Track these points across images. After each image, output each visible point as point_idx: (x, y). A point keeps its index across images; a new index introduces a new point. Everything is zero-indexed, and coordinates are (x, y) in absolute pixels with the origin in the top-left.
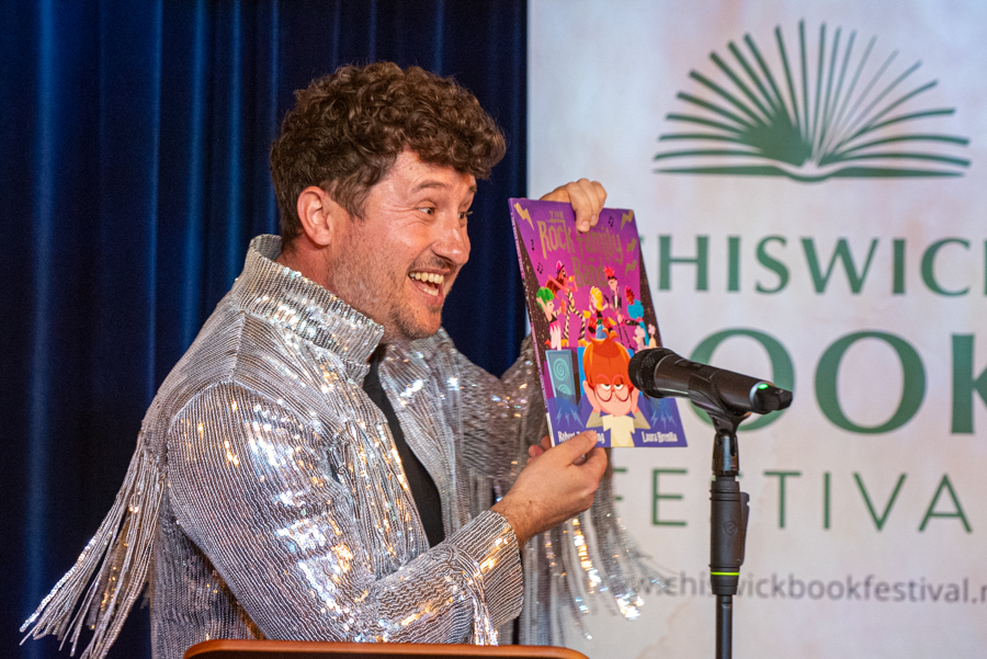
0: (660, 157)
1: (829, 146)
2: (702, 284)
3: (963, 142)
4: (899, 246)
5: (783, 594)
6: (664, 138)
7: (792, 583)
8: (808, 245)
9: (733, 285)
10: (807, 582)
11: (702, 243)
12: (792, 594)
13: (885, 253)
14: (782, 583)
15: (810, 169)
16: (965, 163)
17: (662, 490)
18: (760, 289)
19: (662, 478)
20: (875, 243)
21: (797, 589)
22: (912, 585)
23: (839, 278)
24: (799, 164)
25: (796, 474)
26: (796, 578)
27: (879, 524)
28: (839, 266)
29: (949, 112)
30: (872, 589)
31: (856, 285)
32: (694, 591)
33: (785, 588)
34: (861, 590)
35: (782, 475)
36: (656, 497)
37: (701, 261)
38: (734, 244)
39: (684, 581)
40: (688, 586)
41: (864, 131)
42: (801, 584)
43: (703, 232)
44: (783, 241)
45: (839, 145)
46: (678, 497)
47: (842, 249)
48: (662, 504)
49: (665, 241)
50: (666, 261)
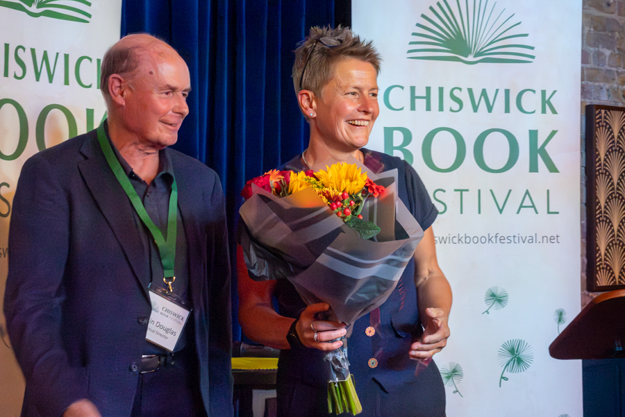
0: (410, 52)
2: (428, 108)
3: (532, 48)
4: (507, 92)
5: (462, 242)
6: (411, 43)
7: (466, 237)
8: (470, 91)
9: (441, 109)
10: (472, 237)
11: (428, 89)
12: (466, 242)
13: (501, 95)
14: (462, 238)
15: (470, 58)
16: (533, 57)
18: (451, 110)
20: (497, 90)
21: (468, 240)
22: (514, 237)
23: (483, 105)
25: (467, 190)
26: (467, 235)
27: (501, 211)
28: (483, 99)
29: (526, 35)
30: (498, 239)
31: (490, 109)
33: (463, 240)
34: (494, 239)
35: (461, 191)
37: (428, 98)
38: (441, 90)
41: (492, 42)
42: (469, 237)
43: (428, 85)
44: (460, 89)
45: (482, 49)
47: (484, 93)
49: (413, 89)
50: (413, 98)
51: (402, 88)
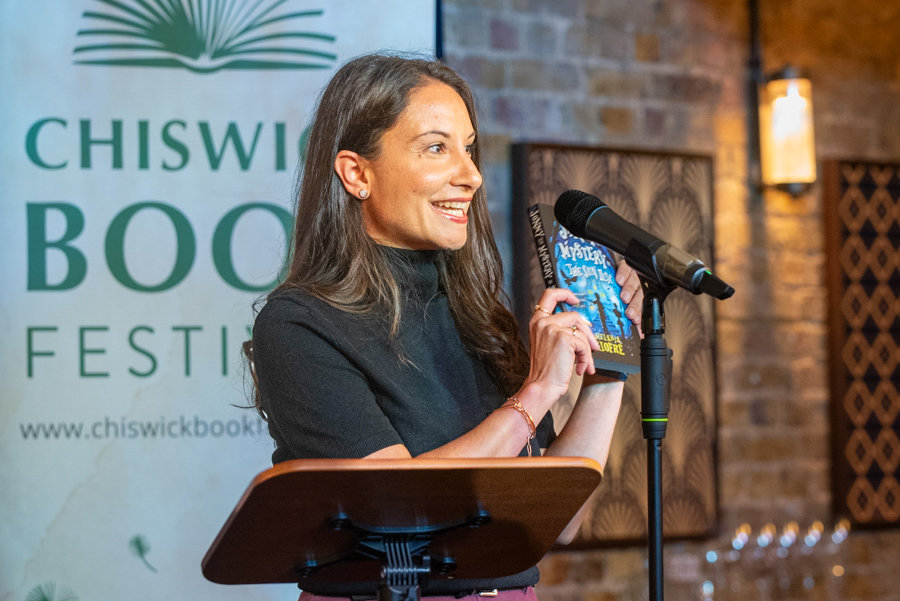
0: (78, 50)
1: (220, 42)
2: (118, 163)
3: (330, 39)
4: (280, 129)
5: (189, 433)
6: (82, 33)
7: (197, 423)
8: (204, 128)
9: (144, 163)
10: (209, 423)
11: (117, 126)
12: (197, 433)
13: (268, 136)
14: (189, 424)
15: (204, 61)
16: (332, 58)
17: (88, 345)
18: (165, 167)
19: (88, 335)
20: (259, 127)
21: (201, 429)
23: (230, 157)
24: (195, 56)
25: (198, 328)
26: (200, 419)
28: (230, 147)
29: (318, 13)
31: (245, 162)
32: (116, 434)
33: (192, 429)
34: (254, 428)
35: (187, 330)
36: (83, 352)
37: (116, 142)
38: (144, 127)
39: (108, 425)
40: (112, 429)
41: (248, 29)
42: (205, 424)
43: (117, 117)
44: (183, 124)
45: (228, 41)
46: (101, 351)
47: (232, 131)
48: (88, 358)
49: (85, 126)
50: (86, 143)
51: (63, 123)
